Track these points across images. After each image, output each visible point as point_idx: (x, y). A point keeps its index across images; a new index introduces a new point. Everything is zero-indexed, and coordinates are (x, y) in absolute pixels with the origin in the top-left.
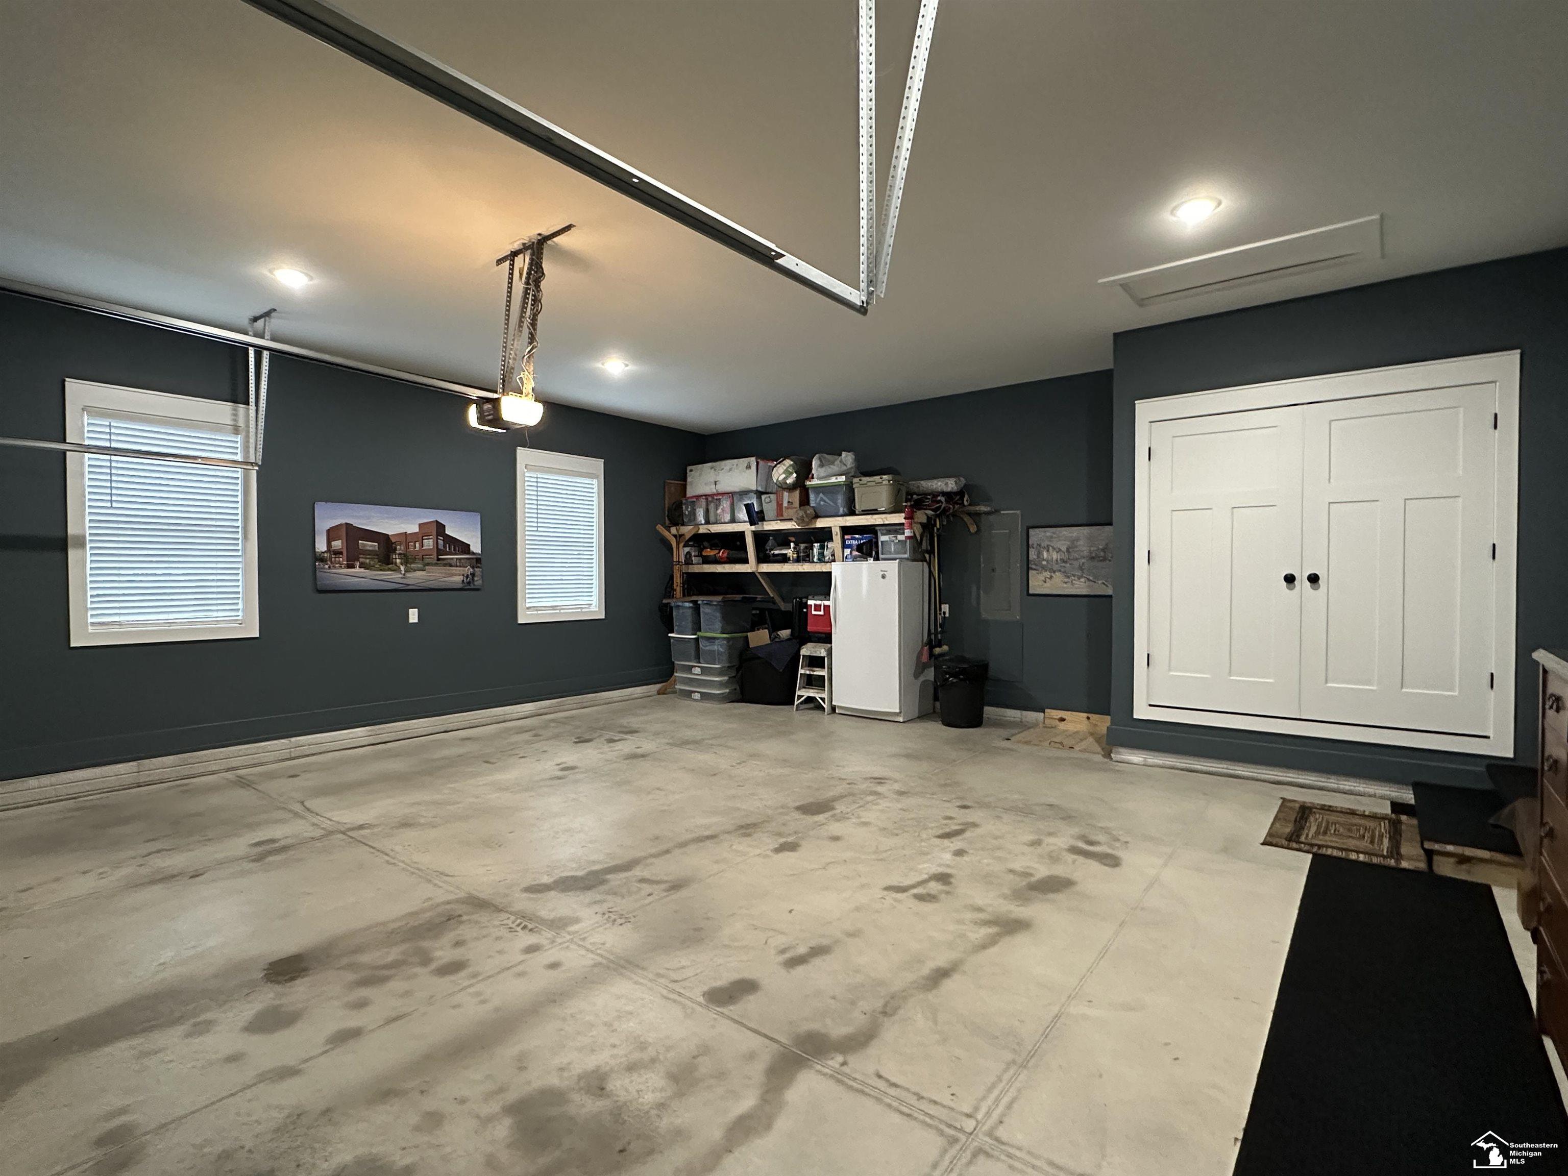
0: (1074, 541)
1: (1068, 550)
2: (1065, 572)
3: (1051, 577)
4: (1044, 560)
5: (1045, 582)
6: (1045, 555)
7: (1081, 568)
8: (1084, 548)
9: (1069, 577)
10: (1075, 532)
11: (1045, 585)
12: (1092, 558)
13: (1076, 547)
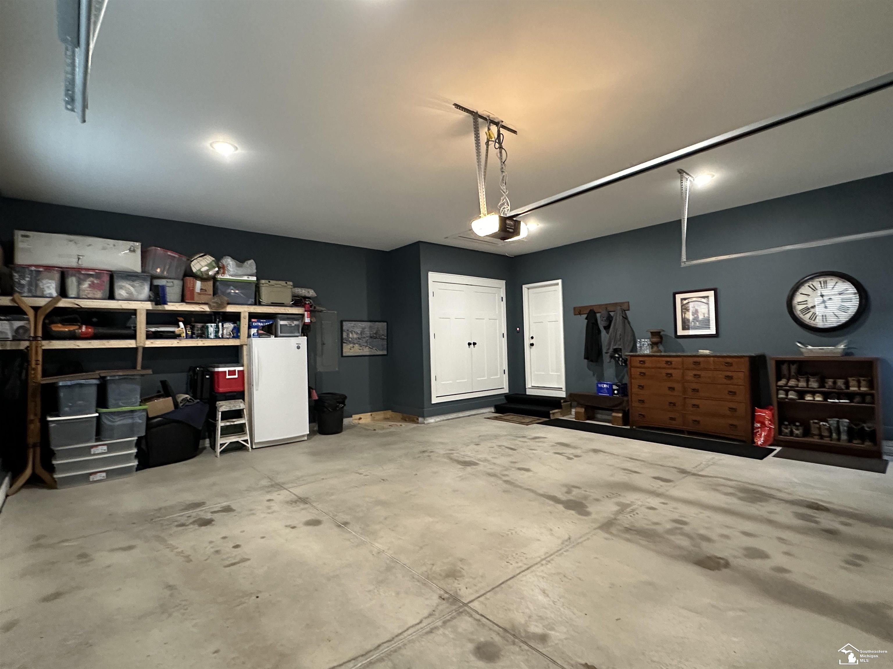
0: (364, 328)
1: (361, 333)
2: (360, 344)
3: (353, 347)
4: (350, 338)
5: (351, 349)
6: (351, 335)
7: (366, 342)
8: (367, 332)
9: (361, 347)
10: (364, 324)
11: (351, 351)
12: (371, 337)
13: (364, 331)
